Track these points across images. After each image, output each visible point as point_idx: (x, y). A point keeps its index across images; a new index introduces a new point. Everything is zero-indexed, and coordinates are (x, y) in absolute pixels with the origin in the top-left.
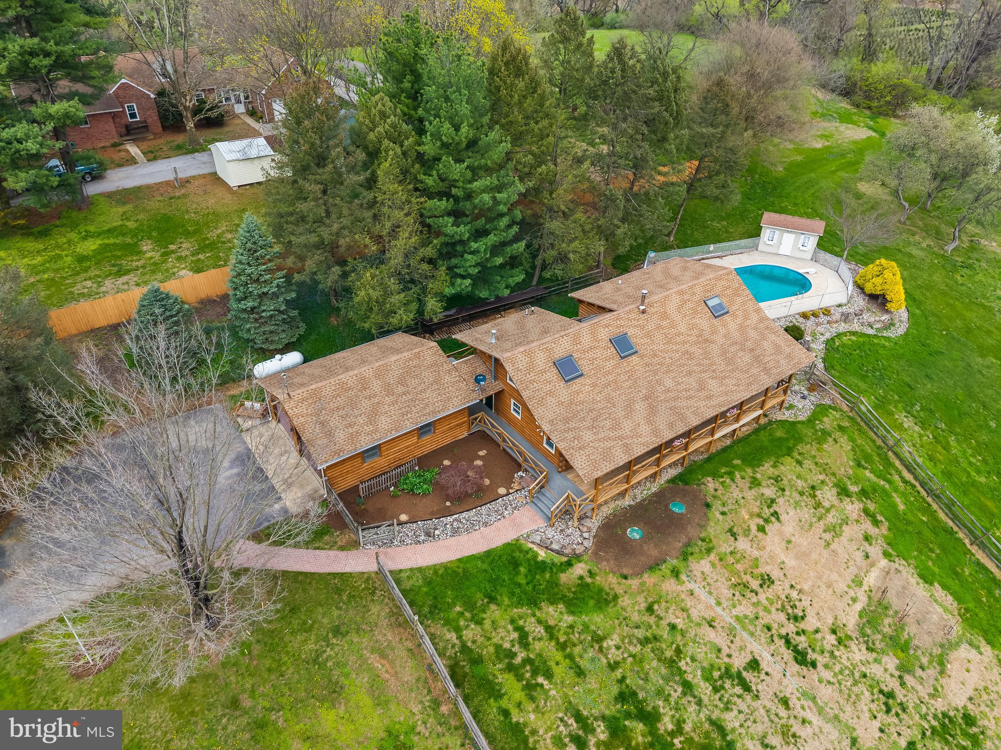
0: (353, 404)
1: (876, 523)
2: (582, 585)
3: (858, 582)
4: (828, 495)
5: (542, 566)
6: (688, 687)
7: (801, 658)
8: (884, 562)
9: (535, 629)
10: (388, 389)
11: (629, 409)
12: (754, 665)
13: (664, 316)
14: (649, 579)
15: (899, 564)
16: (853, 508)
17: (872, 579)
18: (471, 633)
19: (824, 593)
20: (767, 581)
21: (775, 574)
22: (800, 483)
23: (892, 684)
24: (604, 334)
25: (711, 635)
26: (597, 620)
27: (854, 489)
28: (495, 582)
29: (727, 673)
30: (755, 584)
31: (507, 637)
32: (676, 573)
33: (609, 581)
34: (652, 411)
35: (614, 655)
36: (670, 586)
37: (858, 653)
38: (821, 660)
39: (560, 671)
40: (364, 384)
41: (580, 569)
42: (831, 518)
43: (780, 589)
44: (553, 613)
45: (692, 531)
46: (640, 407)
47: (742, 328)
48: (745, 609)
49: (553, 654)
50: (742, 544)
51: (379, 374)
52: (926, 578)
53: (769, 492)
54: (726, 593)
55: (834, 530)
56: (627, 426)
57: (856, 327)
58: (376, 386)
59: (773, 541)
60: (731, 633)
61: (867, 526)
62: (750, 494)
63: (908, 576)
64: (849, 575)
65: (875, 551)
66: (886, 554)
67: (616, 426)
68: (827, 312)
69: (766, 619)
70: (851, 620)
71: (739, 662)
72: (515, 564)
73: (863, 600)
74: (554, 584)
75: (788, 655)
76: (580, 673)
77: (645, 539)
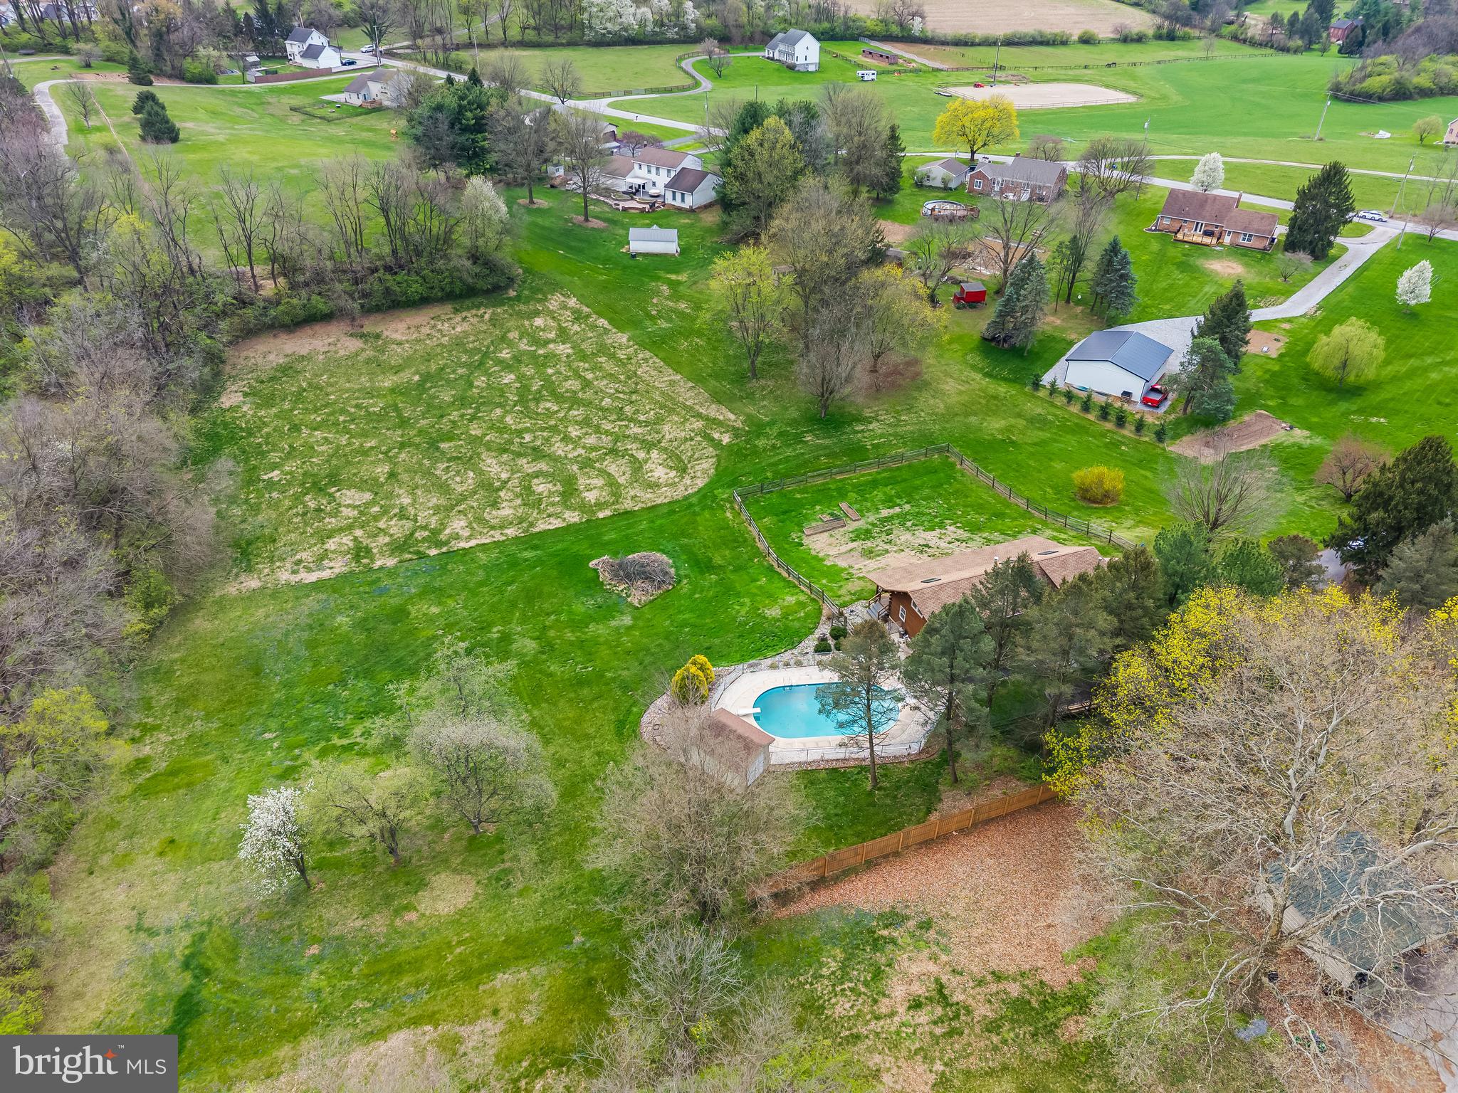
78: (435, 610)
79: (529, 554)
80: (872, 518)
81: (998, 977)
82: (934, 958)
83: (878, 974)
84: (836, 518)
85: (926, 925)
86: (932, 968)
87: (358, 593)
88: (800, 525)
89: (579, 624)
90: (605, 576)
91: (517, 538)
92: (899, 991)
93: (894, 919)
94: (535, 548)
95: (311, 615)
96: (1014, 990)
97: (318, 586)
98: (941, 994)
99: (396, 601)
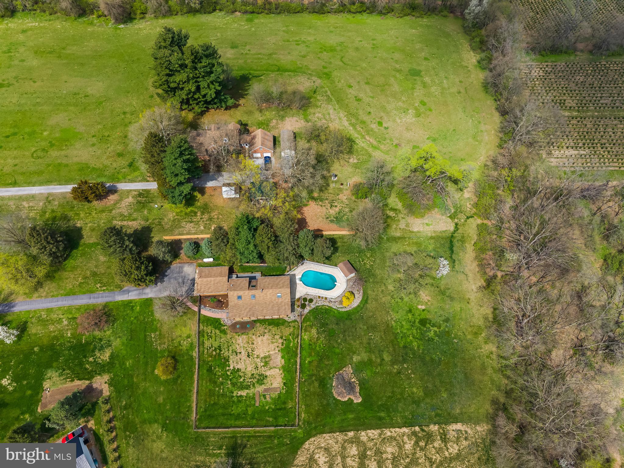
0: (207, 285)
1: (282, 345)
2: (224, 330)
3: (269, 352)
4: (277, 337)
5: (220, 324)
6: (229, 350)
7: (248, 356)
8: (277, 351)
9: (213, 332)
10: (214, 284)
11: (246, 309)
12: (240, 353)
13: (266, 294)
14: (234, 334)
15: (280, 353)
16: (280, 341)
17: (271, 353)
18: (205, 328)
19: (261, 350)
20: (253, 344)
21: (255, 343)
22: (274, 332)
23: (259, 367)
24: (250, 294)
25: (237, 346)
26: (222, 335)
27: (284, 338)
28: (213, 323)
29: (235, 352)
30: (250, 343)
31: (209, 331)
32: (239, 335)
33: (228, 332)
34: (249, 311)
35: (222, 341)
36: (237, 337)
37: (259, 360)
38: (251, 357)
39: (213, 339)
40: (211, 281)
41: (226, 327)
42: (274, 341)
43: (254, 346)
44: (217, 331)
45: (247, 331)
46: (248, 310)
47: (282, 302)
48: (246, 346)
49: (214, 336)
50: (254, 337)
51: (214, 280)
52: (282, 357)
53: (266, 331)
54: (245, 342)
55: (273, 343)
56: (243, 312)
57: (331, 305)
58: (212, 282)
59: (259, 339)
60: (241, 347)
61: (280, 345)
62: (263, 330)
63: (279, 356)
64: (268, 350)
65: (277, 349)
66: (279, 351)
67: (241, 311)
68: (326, 298)
69: (248, 348)
70: (262, 355)
71: (238, 351)
72: (217, 322)
73: (267, 354)
74: (220, 327)
75: (247, 354)
76: (216, 341)
77: (239, 328)
78: (415, 390)
79: (382, 414)
80: (251, 392)
81: (321, 206)
82: (329, 212)
83: (339, 213)
84: (264, 396)
85: (327, 218)
86: (330, 211)
87: (441, 410)
88: (279, 397)
89: (370, 363)
90: (358, 389)
91: (386, 428)
92: (337, 209)
93: (332, 221)
94: (380, 419)
95: (455, 401)
96: (320, 203)
97: (456, 420)
98: (331, 206)
99: (428, 400)
